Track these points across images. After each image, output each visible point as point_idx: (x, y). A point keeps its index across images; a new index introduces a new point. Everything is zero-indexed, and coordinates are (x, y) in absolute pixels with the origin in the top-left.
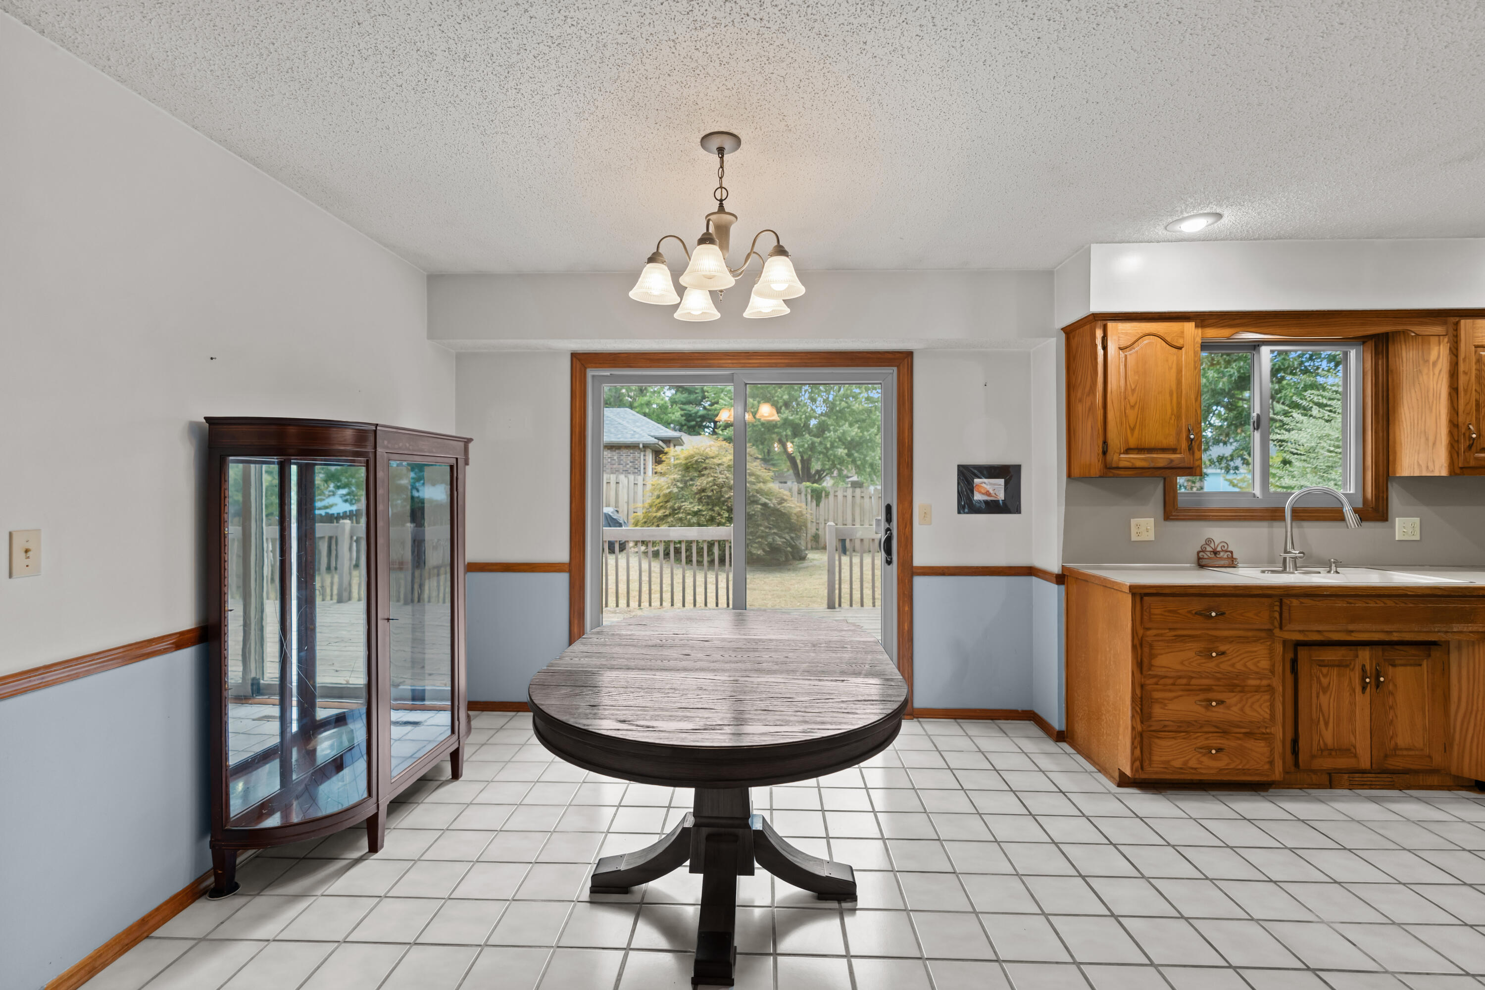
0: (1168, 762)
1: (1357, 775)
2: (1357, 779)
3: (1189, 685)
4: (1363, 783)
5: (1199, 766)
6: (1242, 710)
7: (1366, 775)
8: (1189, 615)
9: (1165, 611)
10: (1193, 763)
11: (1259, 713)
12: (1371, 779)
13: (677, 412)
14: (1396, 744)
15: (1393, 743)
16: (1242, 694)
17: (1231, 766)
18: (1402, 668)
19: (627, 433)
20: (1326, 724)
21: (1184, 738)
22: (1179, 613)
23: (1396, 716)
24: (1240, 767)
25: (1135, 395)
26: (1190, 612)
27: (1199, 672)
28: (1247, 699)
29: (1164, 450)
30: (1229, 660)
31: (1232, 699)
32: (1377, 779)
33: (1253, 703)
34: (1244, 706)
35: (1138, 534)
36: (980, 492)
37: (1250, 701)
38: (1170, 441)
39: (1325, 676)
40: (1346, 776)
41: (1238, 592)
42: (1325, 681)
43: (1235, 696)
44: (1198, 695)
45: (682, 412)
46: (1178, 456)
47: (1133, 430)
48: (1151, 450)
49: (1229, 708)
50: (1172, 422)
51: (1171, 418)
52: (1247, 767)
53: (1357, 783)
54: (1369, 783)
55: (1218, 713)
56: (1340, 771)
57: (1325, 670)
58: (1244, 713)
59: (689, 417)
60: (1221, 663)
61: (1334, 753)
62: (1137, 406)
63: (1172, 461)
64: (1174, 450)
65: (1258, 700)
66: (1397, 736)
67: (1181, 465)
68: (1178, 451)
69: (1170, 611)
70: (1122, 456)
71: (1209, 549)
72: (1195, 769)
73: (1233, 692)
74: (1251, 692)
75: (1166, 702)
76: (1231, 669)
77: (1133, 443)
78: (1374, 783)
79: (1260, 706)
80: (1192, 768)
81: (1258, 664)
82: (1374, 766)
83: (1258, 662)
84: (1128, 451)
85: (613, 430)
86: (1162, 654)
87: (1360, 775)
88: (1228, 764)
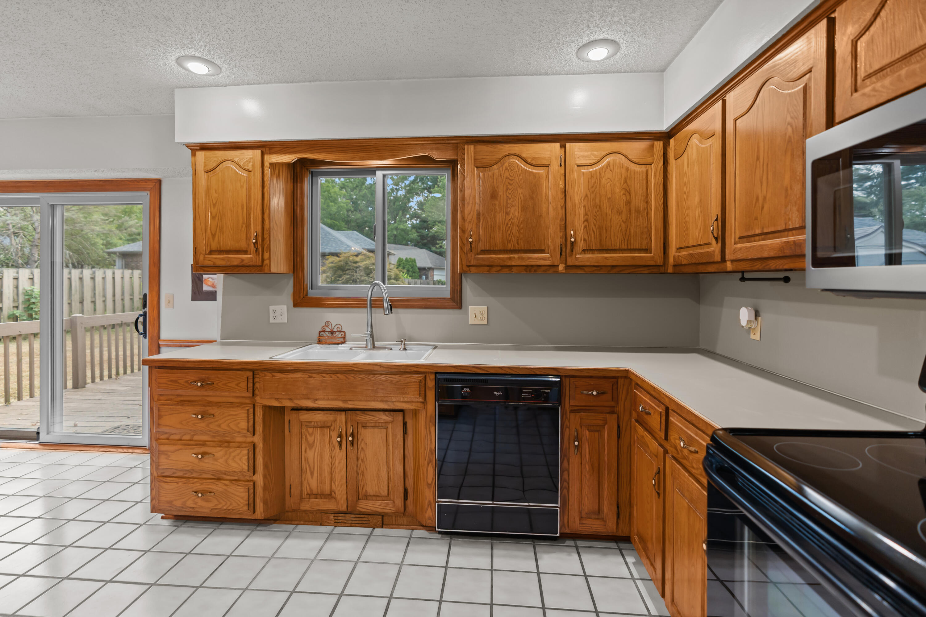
0: (172, 501)
1: (341, 515)
2: (341, 518)
3: (192, 440)
4: (345, 521)
5: (194, 506)
6: (226, 461)
7: (347, 515)
8: (187, 385)
9: (168, 381)
10: (190, 503)
11: (238, 464)
12: (352, 519)
13: (415, 233)
14: (366, 491)
15: (364, 490)
16: (227, 449)
17: (219, 507)
18: (372, 430)
19: (342, 247)
20: (312, 474)
21: (184, 483)
22: (178, 383)
23: (366, 469)
24: (225, 508)
25: (216, 208)
26: (187, 382)
27: (195, 431)
28: (230, 453)
29: (238, 252)
30: (217, 421)
31: (219, 452)
32: (356, 519)
33: (234, 457)
34: (228, 459)
35: (275, 317)
36: (207, 285)
37: (233, 454)
38: (243, 245)
39: (311, 435)
40: (333, 515)
41: (223, 366)
42: (310, 439)
43: (221, 450)
44: (193, 449)
45: (418, 234)
46: (249, 256)
47: (214, 236)
48: (228, 252)
49: (216, 460)
50: (243, 229)
51: (242, 227)
52: (230, 508)
53: (341, 521)
54: (349, 522)
55: (208, 464)
56: (326, 512)
57: (310, 430)
58: (229, 465)
59: (422, 237)
60: (211, 423)
61: (318, 496)
62: (217, 218)
63: (243, 260)
64: (245, 252)
65: (238, 454)
66: (367, 485)
67: (250, 264)
68: (249, 253)
69: (171, 381)
70: (207, 256)
71: (327, 329)
72: (193, 508)
73: (221, 447)
74: (235, 447)
75: (170, 453)
76: (217, 428)
77: (214, 246)
78: (354, 522)
79: (240, 459)
80: (191, 508)
81: (239, 425)
82: (348, 508)
83: (239, 423)
84: (211, 252)
85: (334, 245)
86: (166, 415)
87: (343, 515)
88: (216, 505)
